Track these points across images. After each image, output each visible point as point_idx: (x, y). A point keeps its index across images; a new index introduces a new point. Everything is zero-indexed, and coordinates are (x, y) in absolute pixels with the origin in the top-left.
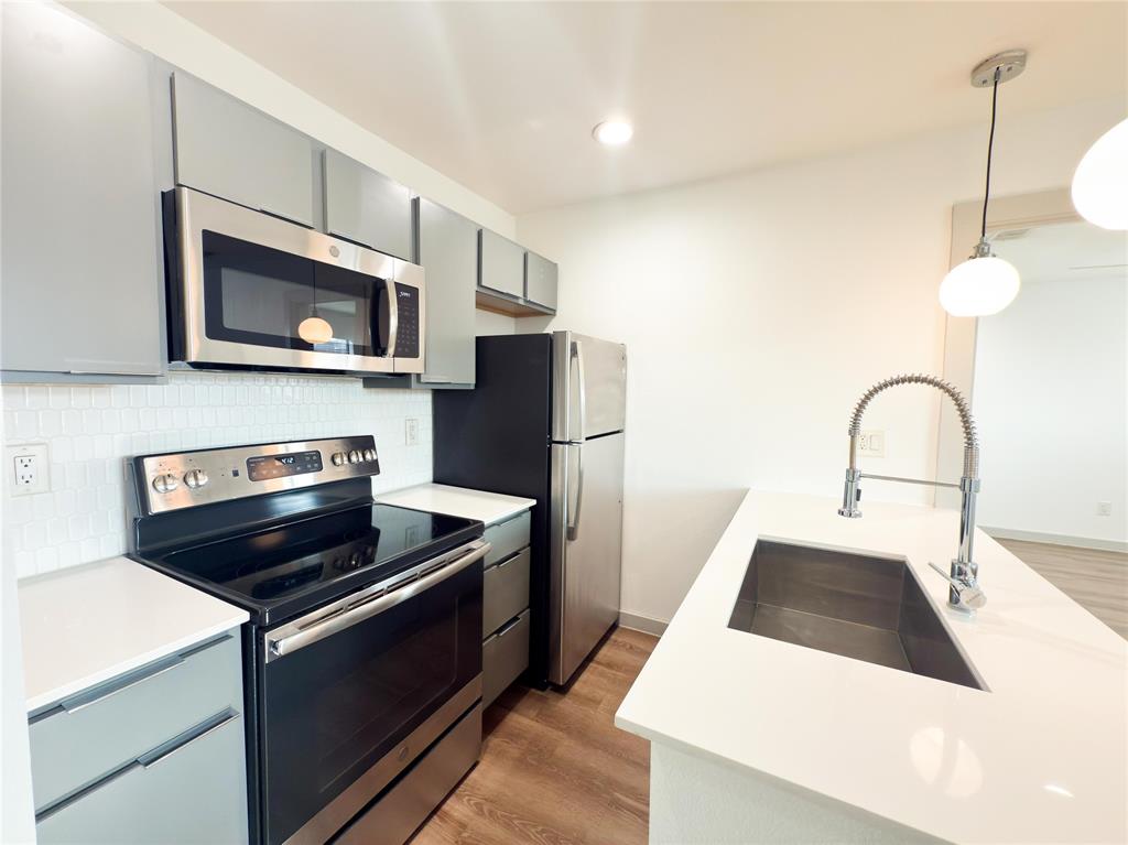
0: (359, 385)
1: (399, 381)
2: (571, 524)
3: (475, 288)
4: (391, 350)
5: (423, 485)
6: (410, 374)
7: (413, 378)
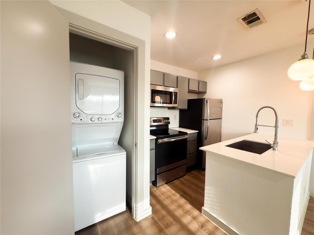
0: (167, 109)
1: (173, 108)
2: (206, 136)
3: (188, 90)
4: (173, 103)
5: (177, 127)
6: (175, 107)
7: (176, 108)
